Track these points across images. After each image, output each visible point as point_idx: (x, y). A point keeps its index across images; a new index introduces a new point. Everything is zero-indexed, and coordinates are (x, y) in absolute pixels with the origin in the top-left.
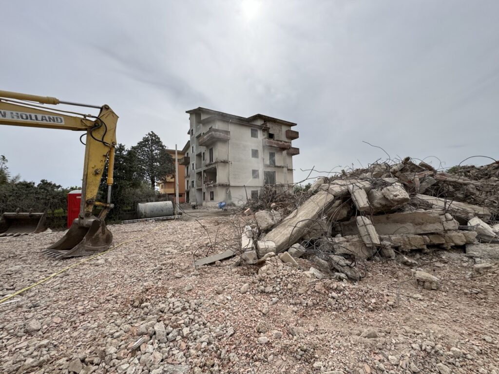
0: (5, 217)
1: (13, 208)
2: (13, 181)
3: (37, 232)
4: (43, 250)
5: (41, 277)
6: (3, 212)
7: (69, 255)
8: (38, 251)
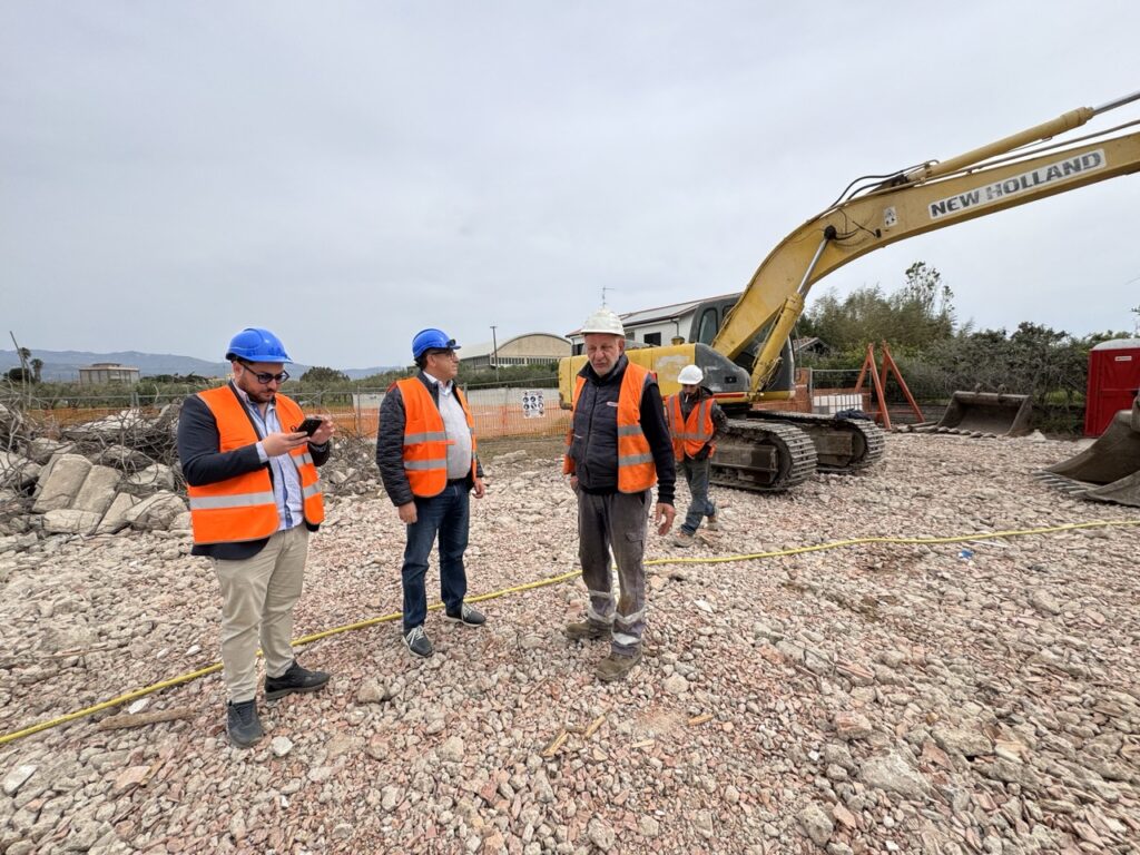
0: (958, 400)
1: (968, 383)
2: (961, 332)
3: (1013, 435)
4: (1033, 472)
5: (1040, 522)
6: (953, 389)
7: (1103, 494)
8: (1023, 471)
